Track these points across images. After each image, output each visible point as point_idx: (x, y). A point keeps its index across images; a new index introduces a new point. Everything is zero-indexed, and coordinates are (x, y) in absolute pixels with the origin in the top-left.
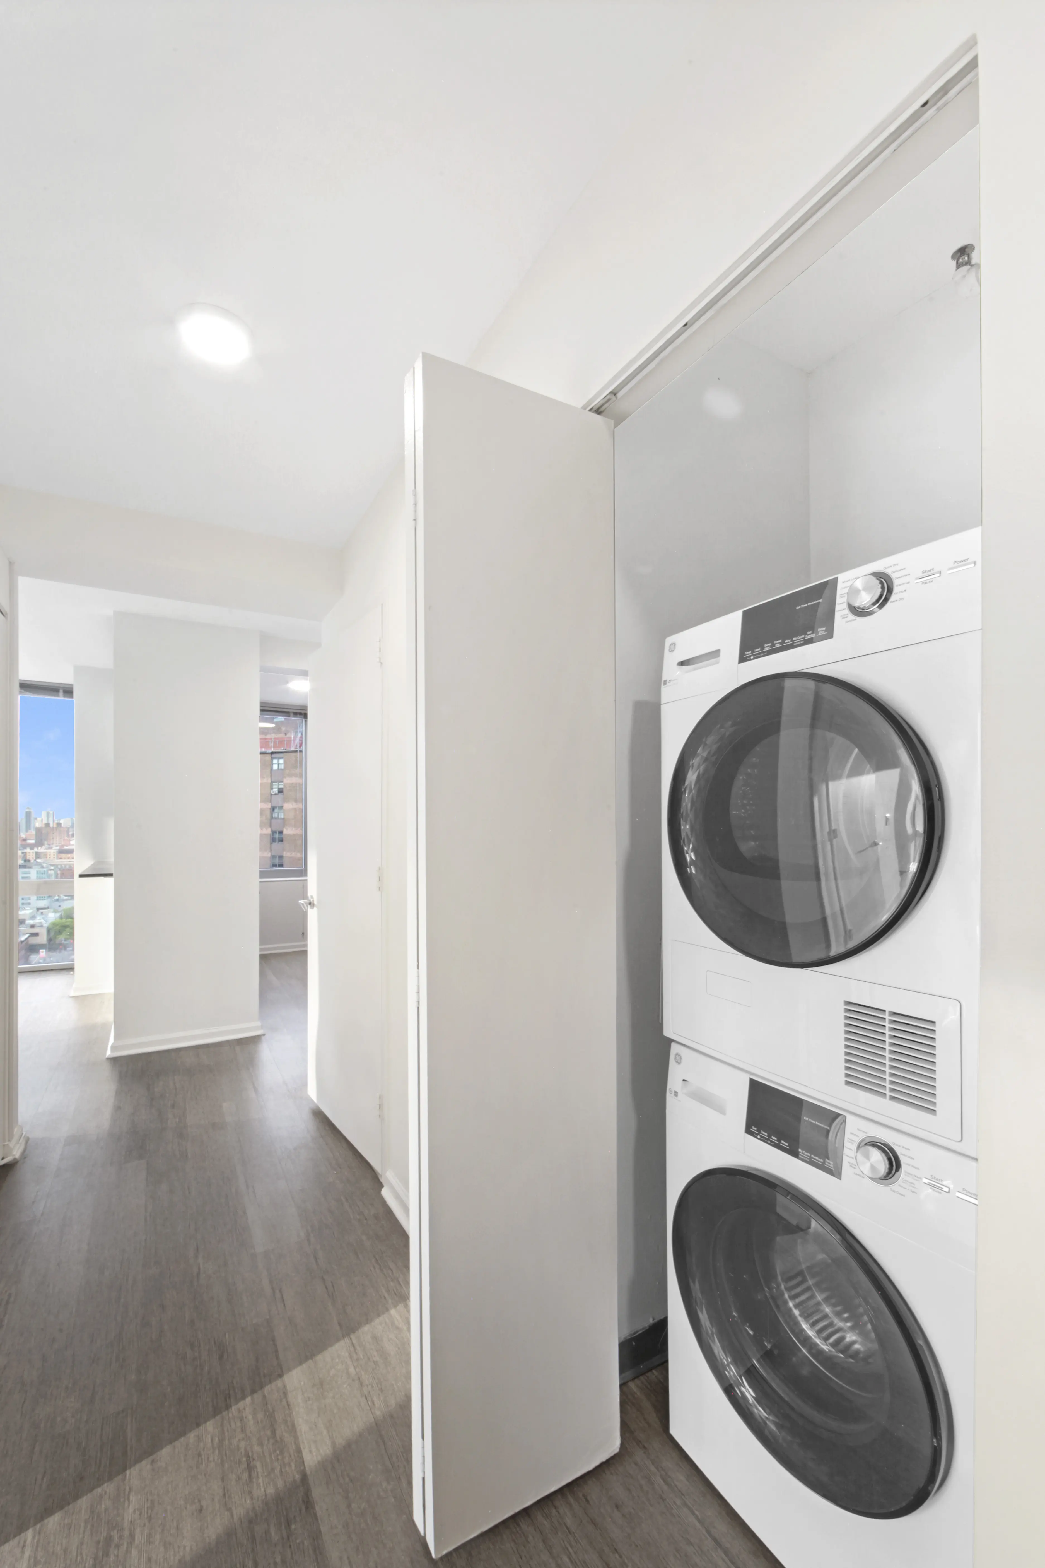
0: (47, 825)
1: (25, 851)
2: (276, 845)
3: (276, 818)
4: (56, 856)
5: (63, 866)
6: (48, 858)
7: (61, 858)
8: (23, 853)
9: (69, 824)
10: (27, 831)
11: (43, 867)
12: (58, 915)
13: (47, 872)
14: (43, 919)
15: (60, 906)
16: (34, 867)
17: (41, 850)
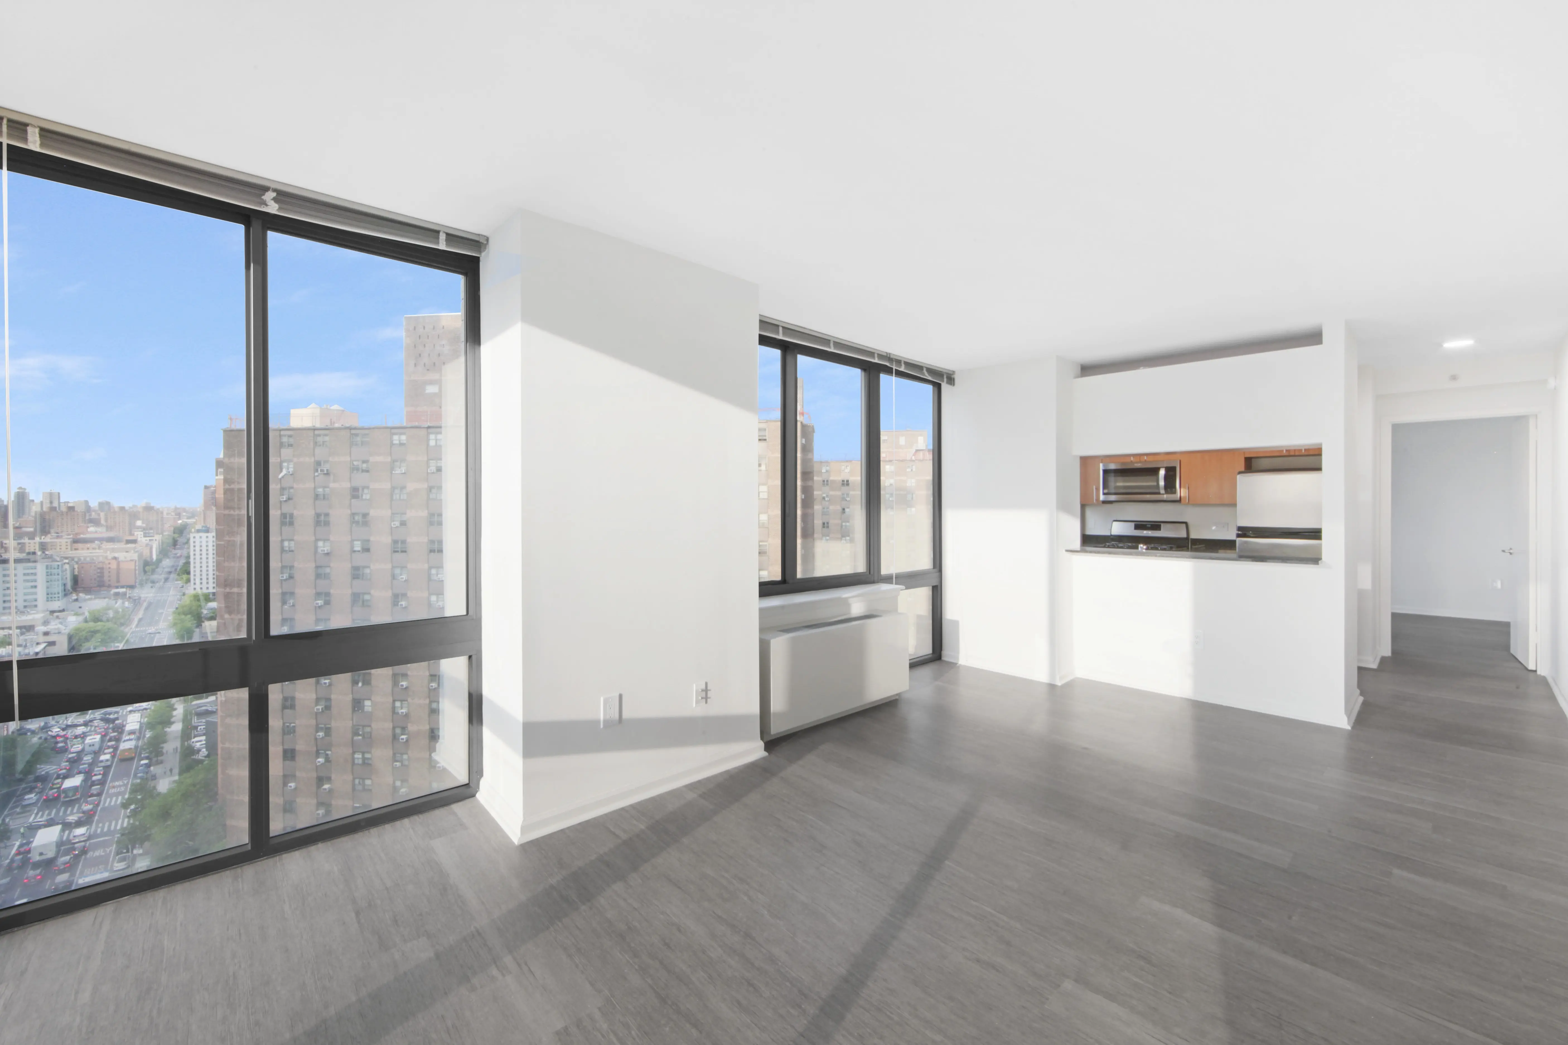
0: (51, 508)
1: (22, 541)
4: (69, 547)
5: (82, 558)
6: (58, 549)
7: (76, 549)
8: (19, 544)
11: (52, 561)
12: (81, 618)
13: (62, 567)
14: (60, 623)
15: (80, 607)
16: (40, 561)
17: (47, 539)
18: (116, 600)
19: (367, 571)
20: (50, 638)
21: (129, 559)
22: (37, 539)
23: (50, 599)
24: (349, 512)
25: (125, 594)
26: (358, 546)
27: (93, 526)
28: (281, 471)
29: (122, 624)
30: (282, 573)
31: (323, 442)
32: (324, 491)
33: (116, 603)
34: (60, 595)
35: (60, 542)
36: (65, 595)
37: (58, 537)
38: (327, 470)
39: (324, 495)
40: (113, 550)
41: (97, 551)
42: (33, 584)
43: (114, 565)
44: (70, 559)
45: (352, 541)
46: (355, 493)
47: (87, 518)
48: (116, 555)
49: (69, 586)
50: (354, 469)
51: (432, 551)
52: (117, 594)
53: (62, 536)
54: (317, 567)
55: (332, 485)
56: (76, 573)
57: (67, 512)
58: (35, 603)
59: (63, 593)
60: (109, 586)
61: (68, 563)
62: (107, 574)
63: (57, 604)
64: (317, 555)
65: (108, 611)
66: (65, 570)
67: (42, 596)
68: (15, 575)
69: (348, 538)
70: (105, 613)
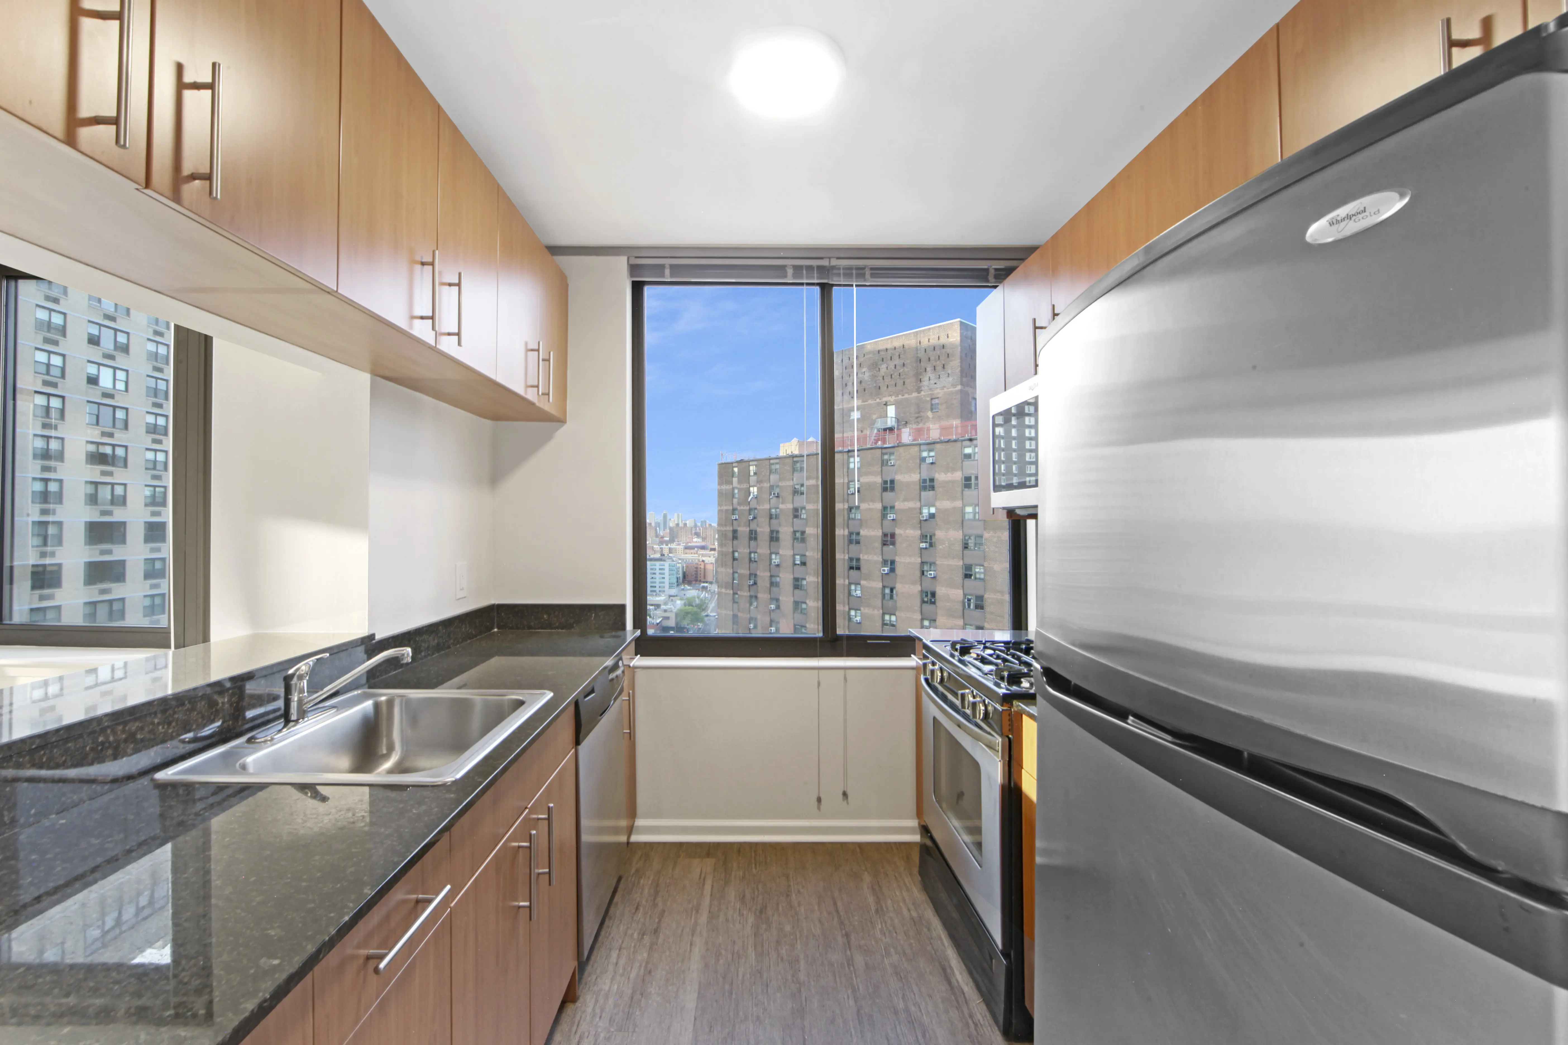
0: (678, 525)
1: (662, 546)
2: (853, 547)
3: (852, 519)
4: (682, 552)
5: (687, 560)
6: (678, 553)
7: (686, 553)
8: (660, 548)
9: (693, 525)
10: (664, 530)
11: (673, 561)
12: (683, 602)
13: (676, 565)
14: (673, 605)
15: (684, 595)
16: (667, 560)
17: (673, 546)
18: (702, 591)
19: (804, 582)
20: (667, 615)
21: (710, 562)
22: (669, 546)
23: (670, 587)
24: (792, 530)
25: (707, 587)
26: (798, 560)
27: (696, 538)
28: (750, 495)
30: (750, 579)
31: (775, 470)
32: (776, 511)
33: (702, 593)
34: (675, 585)
35: (678, 548)
36: (678, 585)
37: (678, 545)
38: (778, 494)
39: (776, 515)
40: (703, 555)
41: (695, 555)
42: (663, 576)
43: (702, 567)
44: (682, 560)
45: (794, 555)
46: (796, 513)
47: (693, 532)
48: (704, 559)
49: (681, 580)
50: (796, 492)
51: (851, 568)
52: (703, 587)
53: (680, 544)
54: (771, 576)
55: (781, 506)
56: (685, 571)
57: (683, 528)
58: (664, 589)
60: (700, 581)
61: (681, 563)
62: (699, 573)
63: (673, 591)
64: (771, 566)
65: (697, 599)
66: (679, 568)
67: (667, 585)
68: (656, 569)
69: (791, 553)
70: (695, 601)
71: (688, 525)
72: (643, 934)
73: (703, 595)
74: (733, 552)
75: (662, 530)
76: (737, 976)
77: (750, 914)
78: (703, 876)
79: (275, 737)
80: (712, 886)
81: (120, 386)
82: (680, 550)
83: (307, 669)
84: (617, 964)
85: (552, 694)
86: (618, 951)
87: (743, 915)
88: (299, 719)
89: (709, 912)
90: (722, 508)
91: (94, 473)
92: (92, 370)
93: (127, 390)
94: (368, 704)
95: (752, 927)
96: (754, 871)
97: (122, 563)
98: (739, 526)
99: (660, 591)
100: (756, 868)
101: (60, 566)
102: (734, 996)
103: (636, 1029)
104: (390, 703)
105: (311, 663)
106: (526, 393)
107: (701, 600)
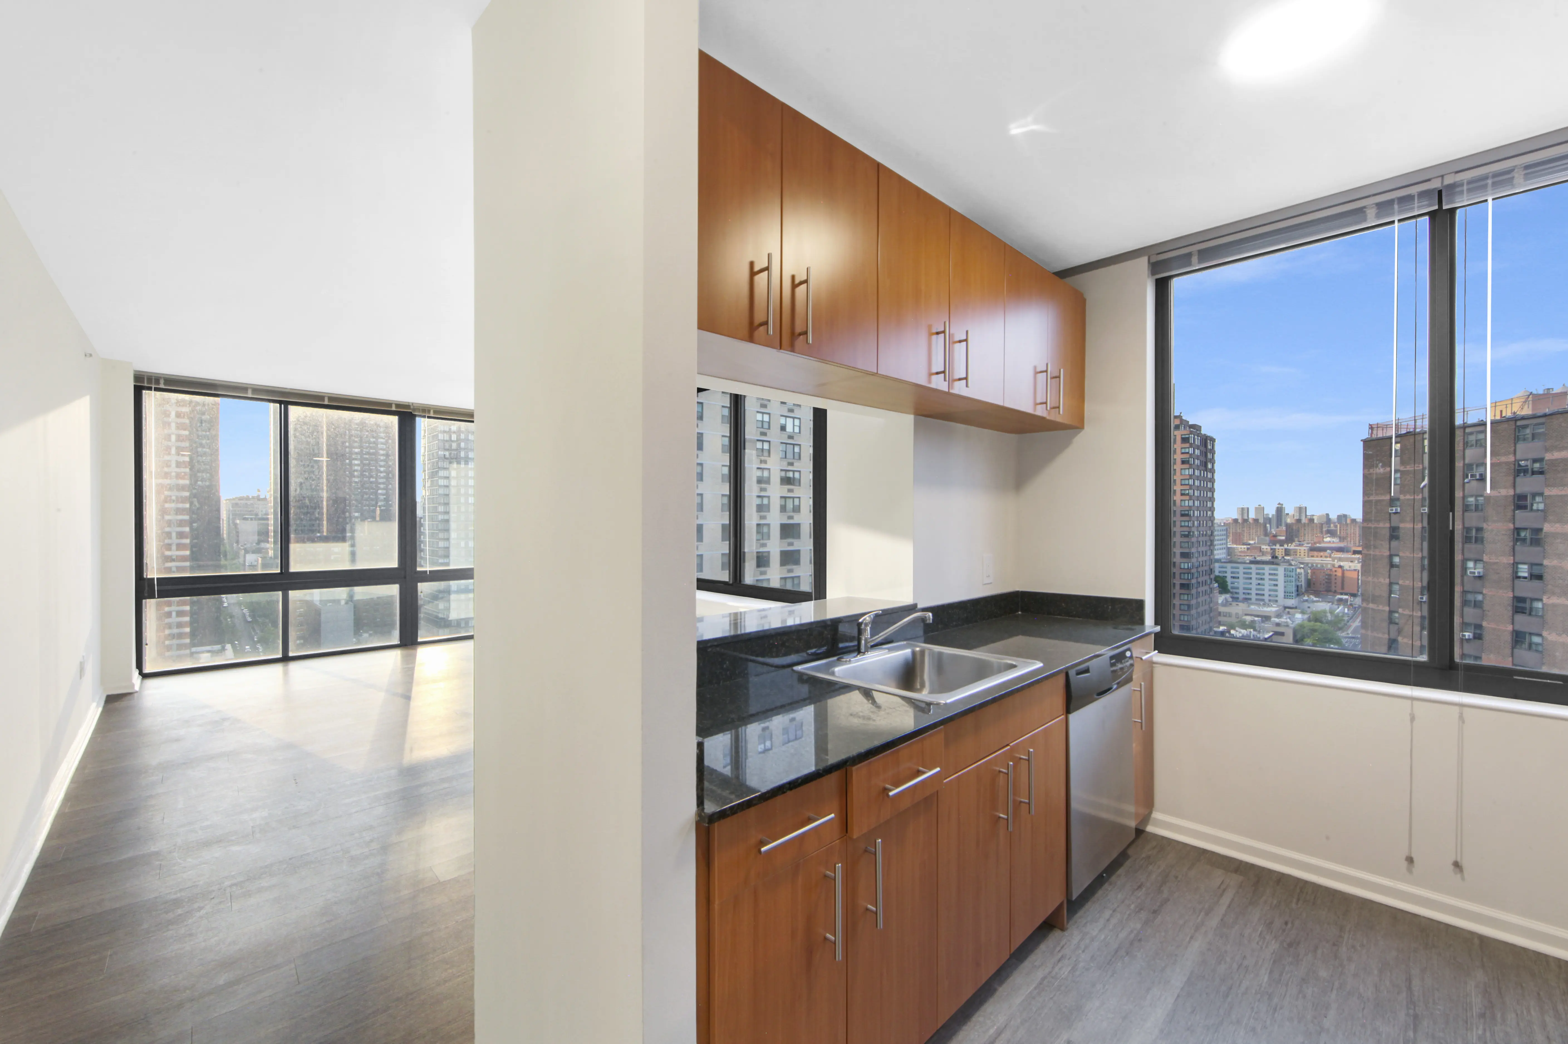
0: (1299, 521)
1: (1274, 547)
4: (1306, 554)
5: (1314, 564)
6: (1298, 556)
7: (1312, 556)
8: (1271, 549)
9: (1324, 520)
10: (1278, 528)
11: (1291, 565)
12: (1306, 616)
13: (1296, 570)
14: (1290, 618)
15: (1308, 608)
16: (1282, 564)
17: (1292, 547)
18: (1339, 605)
19: (1538, 606)
20: (1281, 631)
21: (1353, 568)
22: (1286, 546)
23: (1286, 597)
24: (1511, 526)
25: (1346, 600)
26: (1524, 571)
27: (1330, 537)
29: (1340, 629)
31: (1477, 441)
32: (1477, 500)
33: (1338, 608)
34: (1294, 595)
35: (1300, 550)
36: (1298, 595)
37: (1300, 545)
39: (1476, 506)
40: (1340, 559)
41: (1328, 559)
42: (1276, 583)
43: (1339, 574)
44: (1305, 565)
45: (1515, 564)
46: (1521, 502)
47: (1324, 529)
48: (1342, 564)
49: (1303, 589)
50: (1520, 472)
52: (1340, 600)
53: (1303, 544)
54: (1465, 592)
56: (1309, 577)
57: (1308, 524)
58: (1276, 599)
59: (1296, 593)
60: (1335, 592)
61: (1303, 568)
62: (1333, 581)
63: (1291, 602)
64: (1465, 577)
65: (1329, 615)
66: (1300, 574)
67: (1281, 593)
68: (1264, 574)
69: (1509, 560)
70: (1326, 616)
71: (1315, 521)
72: (1141, 909)
73: (1339, 610)
74: (1391, 556)
75: (1275, 527)
76: (1239, 985)
77: (1273, 942)
78: (1223, 887)
79: (852, 660)
80: (1233, 899)
81: (797, 430)
82: (1302, 552)
83: (870, 620)
84: (1108, 920)
85: (1041, 665)
86: (1111, 912)
87: (1264, 938)
88: (865, 652)
89: (1222, 920)
90: (1372, 498)
91: (784, 490)
92: (782, 421)
93: (800, 433)
94: (908, 651)
95: (1272, 954)
96: (1294, 905)
97: (798, 551)
98: (1402, 521)
99: (1270, 600)
100: (1297, 904)
101: (769, 552)
102: (1229, 999)
103: (1115, 975)
104: (922, 652)
105: (872, 616)
106: (1035, 409)
107: (1337, 616)
